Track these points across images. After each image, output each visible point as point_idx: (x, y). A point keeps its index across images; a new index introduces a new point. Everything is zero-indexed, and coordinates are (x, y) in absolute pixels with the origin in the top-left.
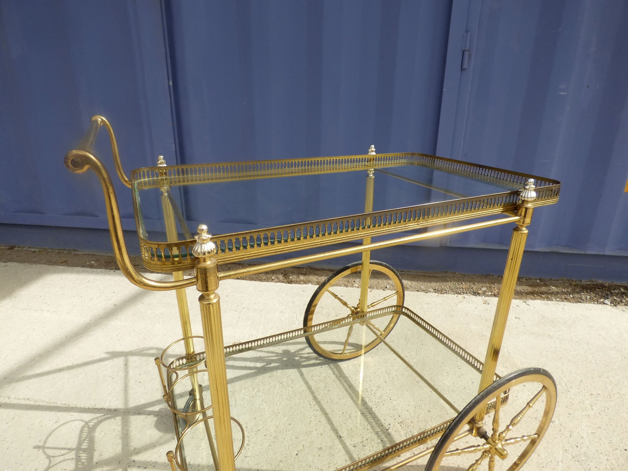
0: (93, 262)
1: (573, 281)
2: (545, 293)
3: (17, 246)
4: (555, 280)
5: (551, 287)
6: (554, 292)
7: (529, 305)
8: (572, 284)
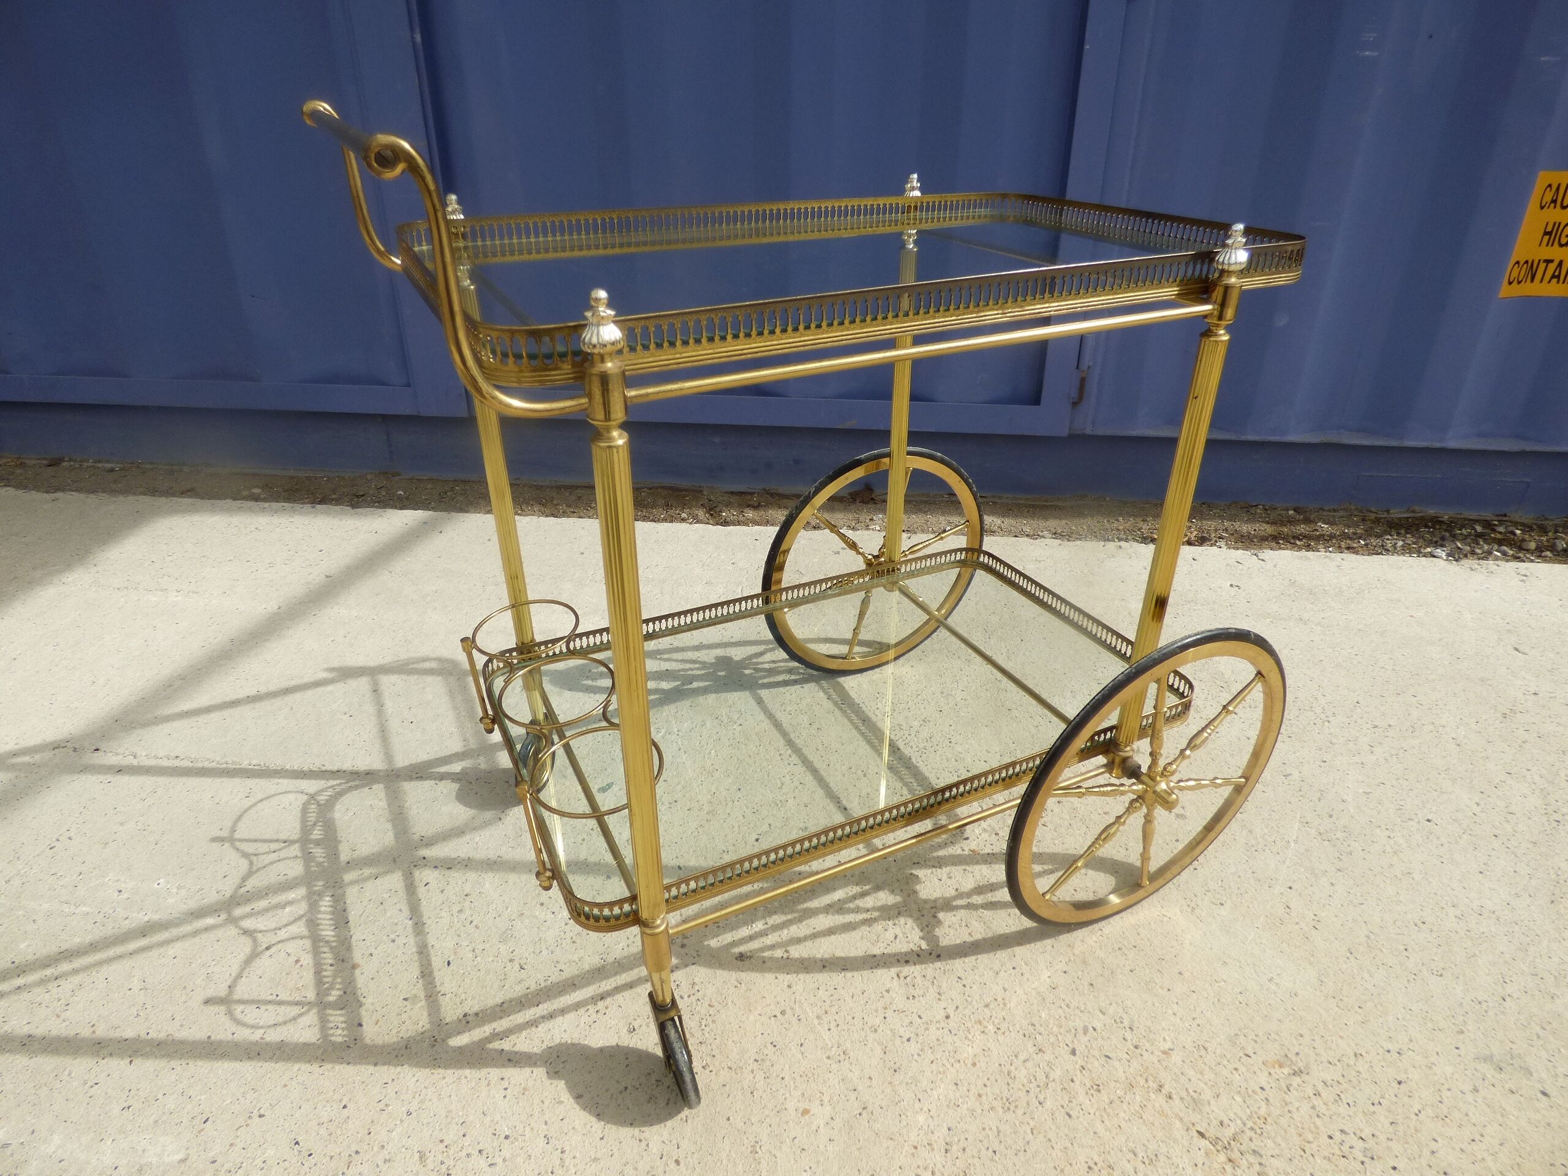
0: (256, 491)
1: (1371, 512)
2: (1305, 537)
3: (66, 459)
4: (1329, 511)
5: (1319, 524)
6: (1324, 535)
7: (1263, 560)
8: (1367, 518)
